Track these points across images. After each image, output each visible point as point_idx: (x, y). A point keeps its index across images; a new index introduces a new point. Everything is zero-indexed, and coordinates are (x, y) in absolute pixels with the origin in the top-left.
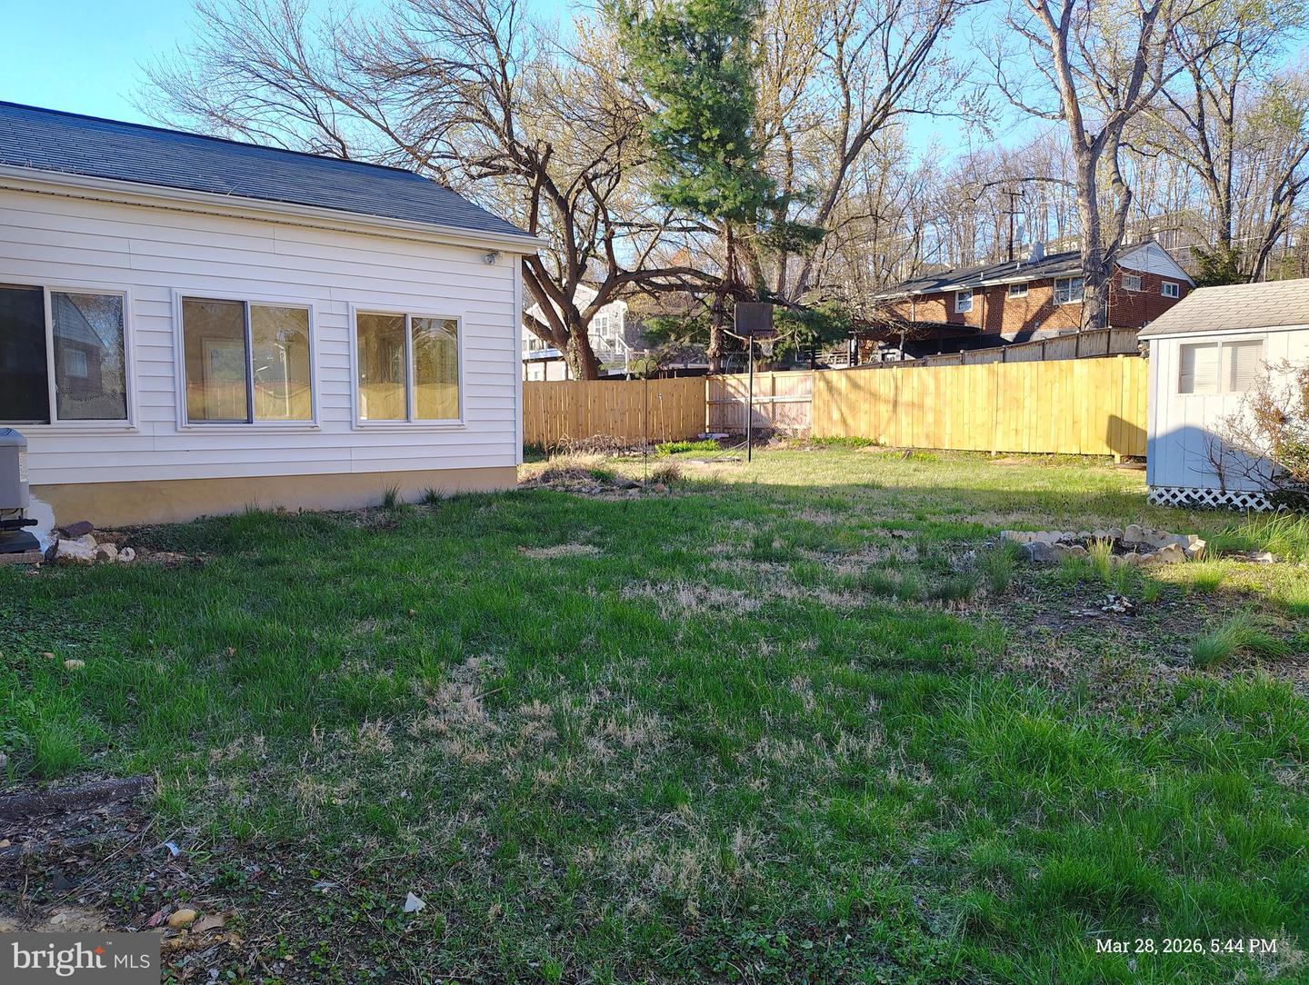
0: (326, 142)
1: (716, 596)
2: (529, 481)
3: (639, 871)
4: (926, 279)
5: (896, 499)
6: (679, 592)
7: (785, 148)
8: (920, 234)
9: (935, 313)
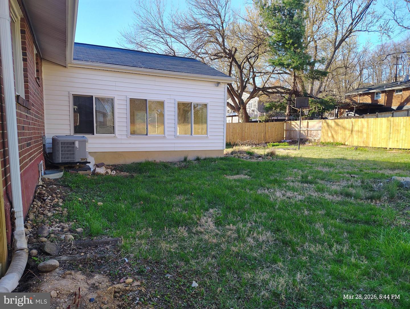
0: (169, 51)
1: (289, 194)
2: (227, 154)
3: (265, 283)
4: (364, 88)
5: (352, 164)
6: (276, 192)
7: (314, 45)
8: (362, 73)
9: (368, 100)
